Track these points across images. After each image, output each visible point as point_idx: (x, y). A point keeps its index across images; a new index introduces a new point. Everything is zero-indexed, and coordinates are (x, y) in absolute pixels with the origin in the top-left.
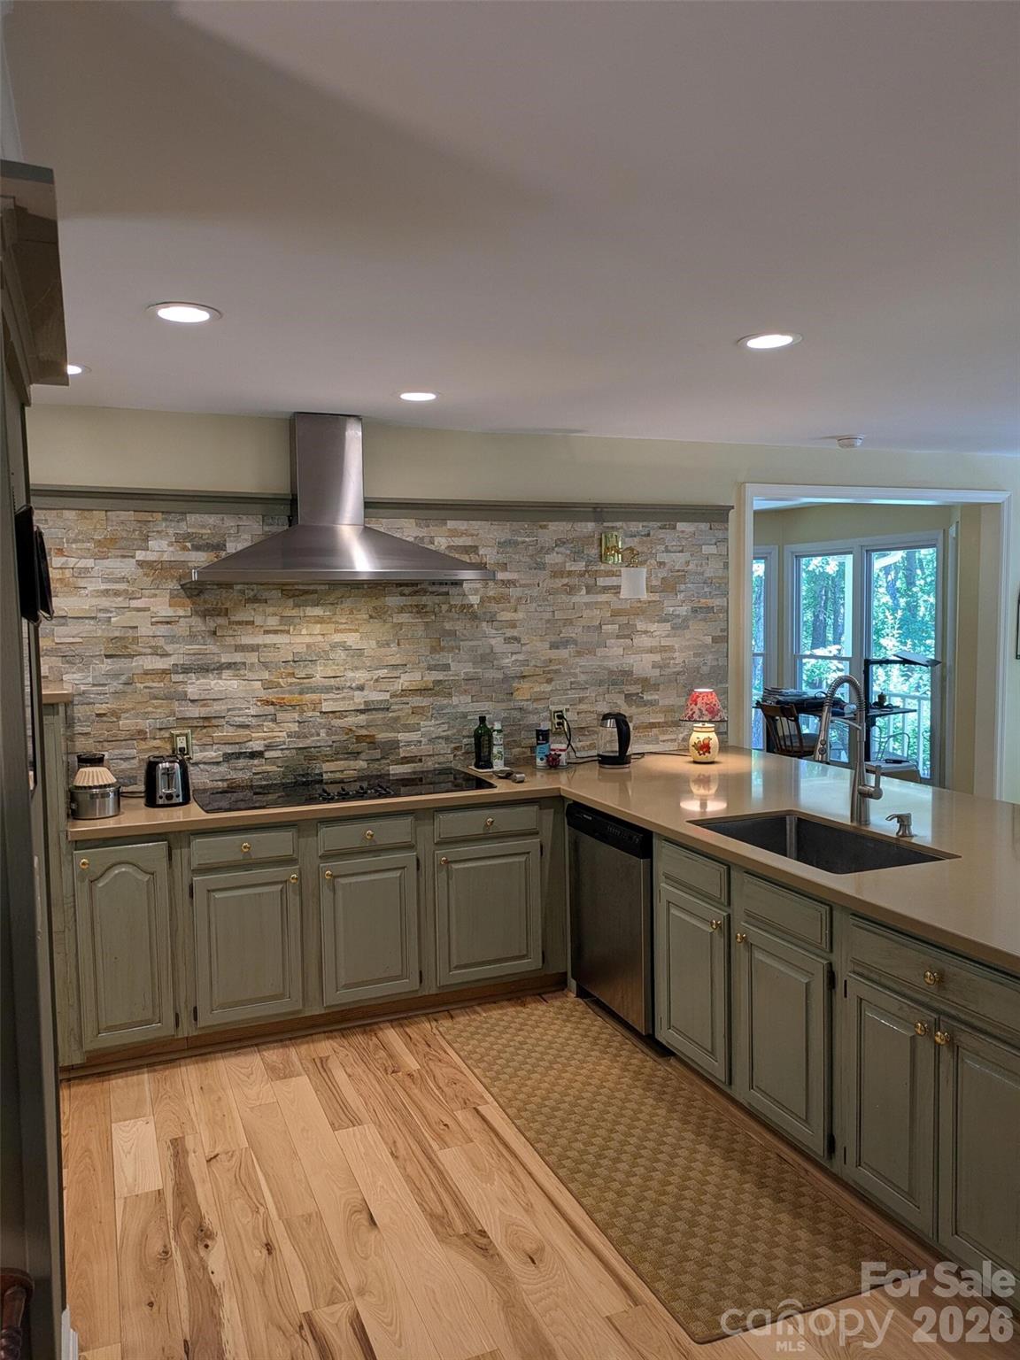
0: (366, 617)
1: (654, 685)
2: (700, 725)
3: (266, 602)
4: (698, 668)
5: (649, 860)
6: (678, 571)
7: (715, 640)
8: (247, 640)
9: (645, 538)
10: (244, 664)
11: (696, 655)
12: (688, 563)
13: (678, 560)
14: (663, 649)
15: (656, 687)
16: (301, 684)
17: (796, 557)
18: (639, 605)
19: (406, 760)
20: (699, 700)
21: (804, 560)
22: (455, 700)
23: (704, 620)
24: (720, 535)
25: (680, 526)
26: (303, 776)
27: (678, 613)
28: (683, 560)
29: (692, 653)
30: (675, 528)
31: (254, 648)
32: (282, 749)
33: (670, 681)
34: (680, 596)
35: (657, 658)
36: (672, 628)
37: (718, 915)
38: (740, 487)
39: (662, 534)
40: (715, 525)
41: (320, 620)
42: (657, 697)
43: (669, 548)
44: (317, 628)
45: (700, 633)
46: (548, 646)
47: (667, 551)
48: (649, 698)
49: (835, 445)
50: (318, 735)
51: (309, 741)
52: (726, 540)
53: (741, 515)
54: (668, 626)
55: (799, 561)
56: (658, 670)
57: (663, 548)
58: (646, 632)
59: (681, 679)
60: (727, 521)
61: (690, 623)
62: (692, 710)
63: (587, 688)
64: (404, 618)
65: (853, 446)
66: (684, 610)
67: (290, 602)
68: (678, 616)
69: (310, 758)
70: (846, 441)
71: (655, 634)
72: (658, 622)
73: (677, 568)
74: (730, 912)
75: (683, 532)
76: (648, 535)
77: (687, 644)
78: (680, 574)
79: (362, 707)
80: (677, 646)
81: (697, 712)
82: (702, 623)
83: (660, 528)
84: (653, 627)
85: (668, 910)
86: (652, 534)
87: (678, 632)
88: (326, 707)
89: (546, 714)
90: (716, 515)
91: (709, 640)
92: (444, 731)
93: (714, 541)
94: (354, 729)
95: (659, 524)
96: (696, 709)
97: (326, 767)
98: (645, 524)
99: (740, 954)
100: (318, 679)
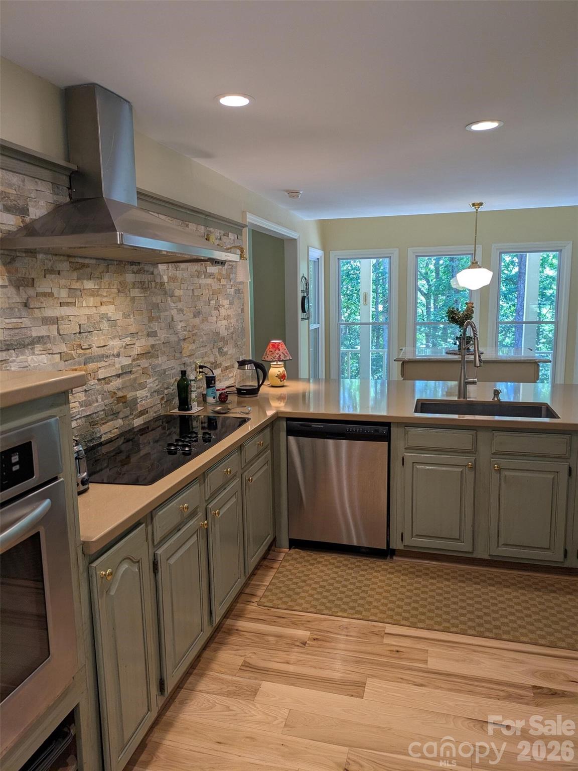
0: (116, 291)
2: (275, 363)
3: (59, 274)
4: (238, 329)
8: (50, 313)
10: (48, 337)
14: (228, 317)
16: (85, 354)
19: (142, 413)
22: (160, 360)
23: (238, 298)
26: (91, 441)
27: (231, 293)
31: (55, 321)
32: (76, 420)
35: (226, 323)
36: (230, 303)
37: (466, 459)
40: (239, 236)
41: (93, 293)
44: (91, 301)
45: (237, 307)
46: (192, 316)
48: (225, 350)
50: (97, 401)
51: (92, 408)
60: (242, 235)
61: (235, 300)
62: (277, 354)
63: (206, 346)
64: (135, 293)
67: (75, 275)
68: (231, 295)
69: (93, 424)
70: (294, 194)
72: (226, 299)
77: (234, 313)
79: (120, 372)
80: (232, 315)
81: (282, 355)
82: (238, 300)
83: (224, 235)
84: (225, 302)
85: (413, 468)
88: (102, 374)
89: (194, 366)
91: (240, 311)
92: (157, 386)
94: (116, 391)
96: (280, 353)
97: (104, 429)
100: (95, 351)
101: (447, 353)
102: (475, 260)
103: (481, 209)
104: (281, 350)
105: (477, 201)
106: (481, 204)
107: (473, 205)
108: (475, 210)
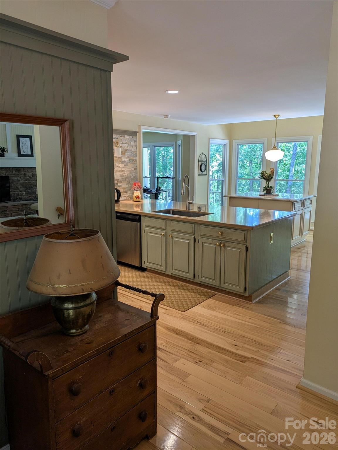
1: (120, 181)
2: (136, 191)
4: (131, 177)
5: (140, 223)
6: (125, 149)
7: (134, 169)
9: (117, 139)
11: (130, 173)
12: (128, 147)
13: (125, 146)
14: (122, 171)
15: (121, 182)
17: (154, 147)
18: (116, 158)
20: (136, 184)
21: (156, 148)
23: (132, 163)
24: (135, 139)
25: (125, 136)
27: (125, 161)
28: (126, 146)
29: (129, 172)
30: (124, 137)
33: (124, 180)
34: (126, 156)
35: (121, 173)
36: (124, 165)
37: (163, 232)
38: (139, 126)
39: (121, 138)
40: (134, 137)
42: (121, 185)
43: (123, 142)
45: (131, 167)
47: (123, 143)
48: (120, 185)
49: (163, 117)
52: (136, 141)
53: (140, 135)
54: (123, 165)
55: (155, 148)
56: (121, 177)
57: (122, 142)
58: (118, 166)
59: (127, 179)
60: (137, 136)
61: (129, 164)
65: (168, 118)
66: (127, 160)
68: (126, 162)
70: (166, 116)
71: (120, 167)
72: (121, 163)
73: (125, 148)
74: (166, 231)
75: (126, 138)
76: (118, 138)
77: (128, 170)
78: (126, 150)
80: (125, 170)
82: (131, 164)
83: (121, 137)
84: (120, 165)
85: (147, 234)
86: (119, 138)
87: (126, 166)
90: (134, 134)
91: (133, 169)
93: (133, 141)
95: (120, 135)
96: (136, 187)
98: (117, 135)
99: (170, 240)
101: (259, 195)
102: (275, 146)
103: (279, 118)
104: (137, 186)
105: (277, 114)
106: (279, 116)
107: (274, 116)
108: (276, 119)
